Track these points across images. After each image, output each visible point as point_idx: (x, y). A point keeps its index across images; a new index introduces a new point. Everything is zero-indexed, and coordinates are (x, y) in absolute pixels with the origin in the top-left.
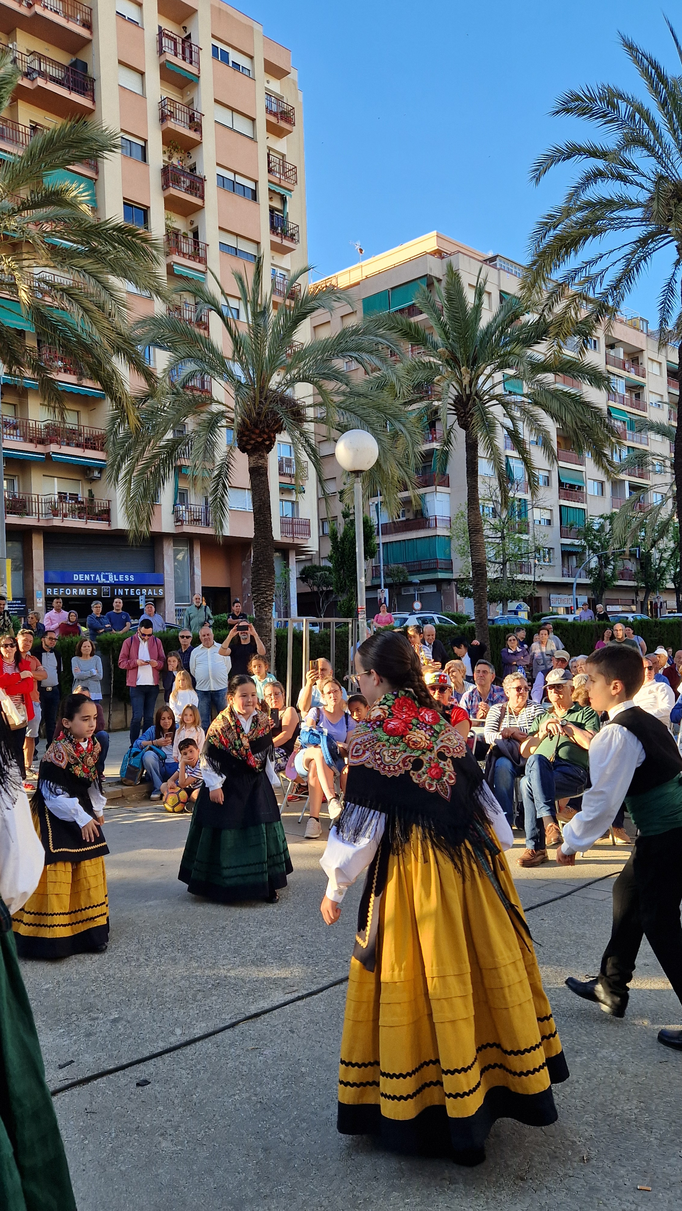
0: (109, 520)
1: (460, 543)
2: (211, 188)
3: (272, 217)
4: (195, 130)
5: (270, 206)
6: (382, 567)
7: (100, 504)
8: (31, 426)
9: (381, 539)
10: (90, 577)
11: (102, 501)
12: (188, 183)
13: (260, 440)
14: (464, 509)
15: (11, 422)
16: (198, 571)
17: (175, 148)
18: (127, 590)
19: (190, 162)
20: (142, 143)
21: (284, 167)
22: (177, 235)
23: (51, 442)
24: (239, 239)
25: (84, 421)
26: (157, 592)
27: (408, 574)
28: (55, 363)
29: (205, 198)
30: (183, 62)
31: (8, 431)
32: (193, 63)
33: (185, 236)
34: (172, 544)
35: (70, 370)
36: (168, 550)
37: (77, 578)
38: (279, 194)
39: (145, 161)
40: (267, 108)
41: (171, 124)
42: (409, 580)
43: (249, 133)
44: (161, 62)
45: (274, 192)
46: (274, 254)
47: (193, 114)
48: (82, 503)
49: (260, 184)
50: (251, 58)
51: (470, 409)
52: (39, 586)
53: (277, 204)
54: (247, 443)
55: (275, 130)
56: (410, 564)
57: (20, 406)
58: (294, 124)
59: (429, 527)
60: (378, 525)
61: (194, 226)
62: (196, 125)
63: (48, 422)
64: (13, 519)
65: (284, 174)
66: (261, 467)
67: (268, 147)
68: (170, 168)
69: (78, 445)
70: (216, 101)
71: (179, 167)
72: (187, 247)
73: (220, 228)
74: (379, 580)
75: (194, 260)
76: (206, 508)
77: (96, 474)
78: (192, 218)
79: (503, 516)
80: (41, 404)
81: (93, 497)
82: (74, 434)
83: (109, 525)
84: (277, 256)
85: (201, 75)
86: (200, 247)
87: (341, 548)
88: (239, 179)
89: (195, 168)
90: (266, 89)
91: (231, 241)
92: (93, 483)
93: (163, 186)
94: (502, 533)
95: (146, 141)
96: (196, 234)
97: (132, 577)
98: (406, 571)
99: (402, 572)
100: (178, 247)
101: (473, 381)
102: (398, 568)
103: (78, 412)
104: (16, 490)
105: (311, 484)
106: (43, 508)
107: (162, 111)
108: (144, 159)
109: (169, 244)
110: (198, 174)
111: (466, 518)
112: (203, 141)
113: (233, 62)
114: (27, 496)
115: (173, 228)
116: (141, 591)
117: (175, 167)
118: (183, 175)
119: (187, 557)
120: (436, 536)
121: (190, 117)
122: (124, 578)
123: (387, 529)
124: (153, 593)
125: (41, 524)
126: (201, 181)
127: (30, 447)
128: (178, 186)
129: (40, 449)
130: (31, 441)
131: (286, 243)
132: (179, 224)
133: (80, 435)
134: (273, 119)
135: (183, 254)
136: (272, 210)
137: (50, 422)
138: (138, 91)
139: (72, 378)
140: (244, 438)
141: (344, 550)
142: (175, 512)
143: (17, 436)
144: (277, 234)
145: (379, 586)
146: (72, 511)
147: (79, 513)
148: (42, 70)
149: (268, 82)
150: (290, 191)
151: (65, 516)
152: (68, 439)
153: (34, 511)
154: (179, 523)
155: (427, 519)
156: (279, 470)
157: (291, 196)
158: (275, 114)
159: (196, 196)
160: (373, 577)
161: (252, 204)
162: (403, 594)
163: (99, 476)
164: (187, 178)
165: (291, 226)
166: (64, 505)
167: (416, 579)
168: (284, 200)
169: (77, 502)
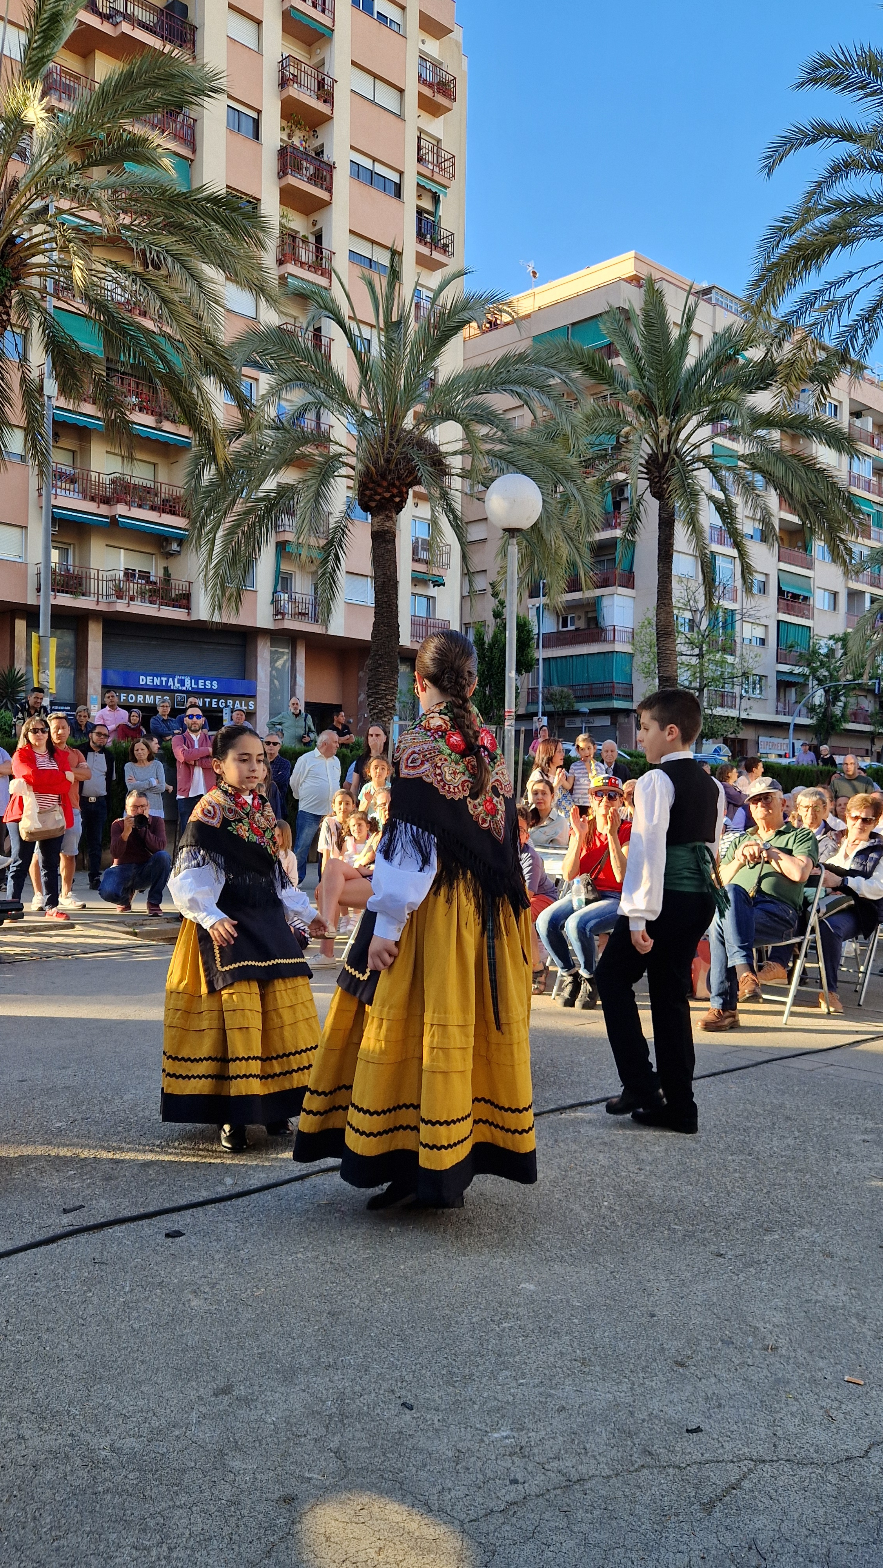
0: (188, 608)
1: (646, 659)
2: (342, 178)
3: (419, 221)
4: (325, 101)
5: (418, 207)
6: (541, 689)
7: (178, 586)
8: (93, 479)
9: (541, 654)
10: (161, 681)
11: (181, 583)
12: (312, 170)
13: (387, 495)
14: (652, 614)
15: (68, 473)
16: (301, 680)
17: (297, 123)
18: (207, 700)
19: (316, 143)
20: (254, 115)
21: (438, 156)
22: (294, 238)
23: (118, 502)
24: (376, 247)
25: (162, 477)
26: (247, 705)
27: (574, 700)
28: (128, 399)
29: (334, 190)
30: (313, 9)
31: (63, 485)
32: (327, 11)
33: (305, 241)
34: (269, 644)
35: (147, 409)
36: (264, 651)
37: (144, 680)
38: (430, 190)
39: (257, 139)
40: (420, 76)
41: (293, 91)
42: (576, 708)
43: (395, 109)
44: (285, 8)
45: (423, 187)
46: (420, 269)
47: (324, 80)
48: (155, 583)
49: (406, 176)
50: (403, 8)
51: (667, 472)
52: (95, 689)
53: (427, 205)
54: (371, 499)
55: (429, 107)
56: (579, 687)
57: (80, 454)
58: (455, 99)
59: (605, 640)
60: (538, 634)
61: (317, 227)
62: (325, 93)
63: (115, 475)
64: (65, 600)
65: (438, 164)
66: (387, 532)
67: (419, 128)
68: (289, 150)
69: (153, 508)
70: (354, 63)
71: (302, 149)
72: (306, 254)
73: (351, 231)
74: (536, 707)
75: (315, 272)
76: (316, 598)
77: (175, 547)
78: (315, 216)
79: (703, 626)
80: (107, 452)
81: (169, 576)
82: (148, 493)
83: (189, 614)
84: (425, 273)
85: (335, 28)
86: (324, 254)
87: (489, 657)
88: (379, 169)
89: (322, 152)
90: (420, 51)
91: (364, 249)
92: (171, 559)
93: (279, 173)
94: (701, 649)
95: (259, 112)
96: (319, 238)
97: (215, 683)
98: (572, 696)
99: (567, 697)
100: (294, 254)
101: (673, 435)
102: (562, 691)
103: (155, 465)
104: (70, 562)
105: (453, 575)
106: (104, 588)
107: (283, 73)
108: (257, 136)
109: (283, 250)
110: (325, 159)
111: (655, 627)
112: (335, 115)
113: (378, 12)
114: (84, 570)
115: (290, 229)
116: (226, 703)
117: (295, 148)
118: (306, 160)
119: (288, 664)
120: (612, 652)
121: (319, 82)
122: (205, 685)
123: (551, 640)
124: (241, 706)
125: (102, 607)
126: (329, 169)
127: (91, 507)
128: (299, 173)
129: (104, 509)
130: (93, 499)
131: (437, 256)
132: (298, 224)
133: (156, 495)
134: (427, 92)
135: (302, 263)
136: (420, 211)
137: (118, 475)
138: (254, 46)
139: (148, 420)
140: (367, 492)
141: (493, 659)
142: (275, 601)
143: (74, 491)
144: (425, 244)
145: (536, 714)
146: (142, 594)
147: (150, 596)
148: (129, 12)
149: (423, 42)
150: (445, 187)
151: (132, 599)
152: (140, 499)
153: (92, 591)
154: (279, 617)
155: (603, 630)
156: (413, 554)
157: (446, 193)
158: (430, 85)
159: (321, 188)
160: (528, 703)
161: (394, 201)
162: (566, 726)
163: (178, 549)
164: (311, 163)
165: (444, 233)
166: (131, 585)
167: (584, 707)
168: (436, 199)
169: (148, 582)
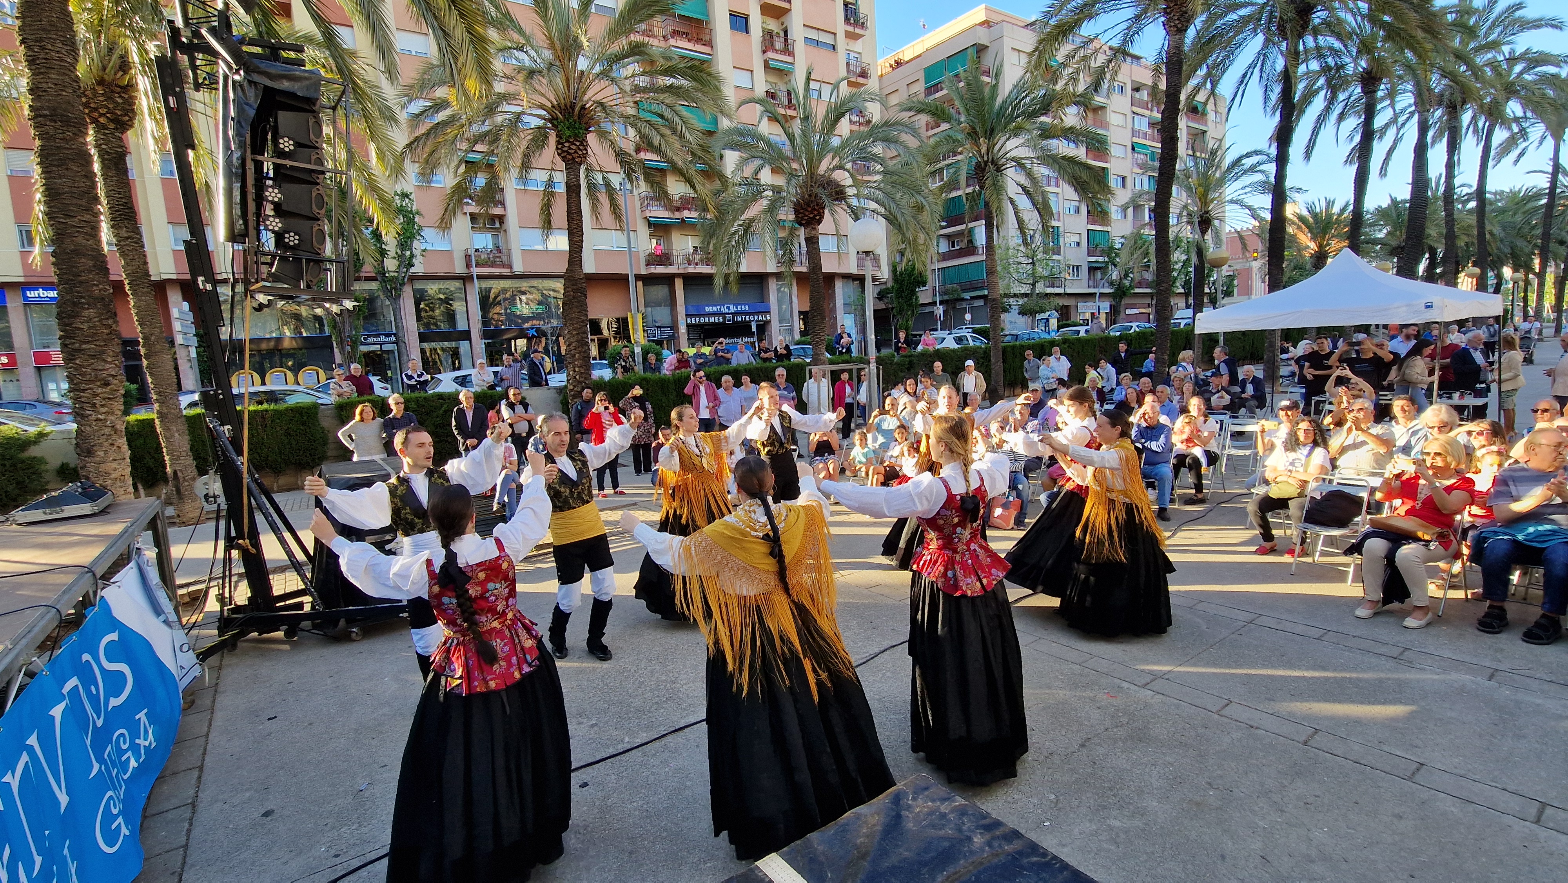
3: (846, 10)
5: (844, 2)
6: (940, 288)
8: (670, 199)
9: (938, 266)
10: (717, 308)
13: (813, 215)
15: (655, 196)
16: (795, 300)
18: (743, 317)
22: (771, 36)
23: (684, 210)
24: (820, 32)
26: (765, 318)
27: (961, 292)
29: (792, 1)
31: (654, 203)
33: (778, 35)
34: (774, 280)
36: (773, 285)
37: (708, 309)
42: (962, 296)
46: (848, 40)
52: (683, 316)
54: (802, 219)
56: (964, 284)
59: (978, 254)
61: (784, 26)
63: (682, 194)
64: (661, 270)
66: (813, 237)
72: (779, 45)
73: (804, 25)
74: (935, 298)
75: (785, 55)
78: (782, 19)
80: (678, 181)
84: (851, 42)
86: (789, 43)
87: (900, 280)
91: (813, 35)
94: (1032, 259)
96: (786, 33)
97: (746, 307)
98: (959, 290)
99: (956, 291)
100: (772, 45)
101: (990, 148)
102: (953, 287)
104: (662, 247)
106: (681, 260)
109: (765, 43)
114: (670, 251)
115: (768, 29)
116: (754, 317)
119: (787, 291)
122: (741, 308)
123: (945, 256)
124: (762, 319)
125: (681, 272)
127: (669, 214)
129: (677, 215)
130: (670, 210)
131: (858, 31)
132: (773, 25)
135: (777, 50)
136: (846, 4)
140: (800, 217)
141: (903, 281)
142: (776, 256)
143: (662, 208)
144: (850, 25)
145: (936, 304)
146: (702, 261)
147: (707, 261)
151: (697, 264)
152: (695, 206)
153: (675, 263)
154: (779, 265)
155: (976, 248)
159: (785, 1)
160: (933, 295)
161: (829, 2)
162: (957, 308)
165: (861, 16)
166: (696, 256)
167: (967, 296)
169: (705, 253)
